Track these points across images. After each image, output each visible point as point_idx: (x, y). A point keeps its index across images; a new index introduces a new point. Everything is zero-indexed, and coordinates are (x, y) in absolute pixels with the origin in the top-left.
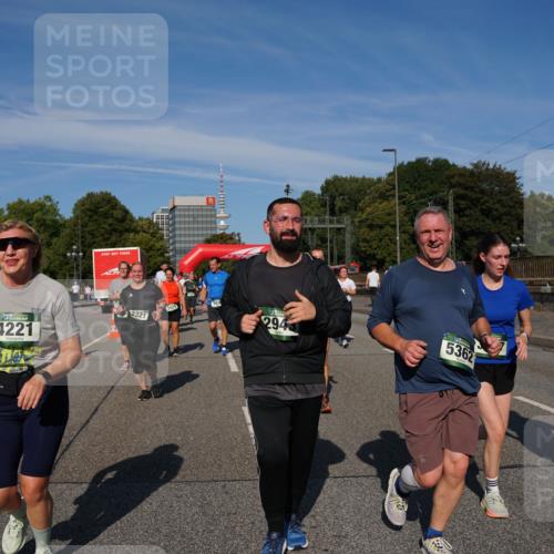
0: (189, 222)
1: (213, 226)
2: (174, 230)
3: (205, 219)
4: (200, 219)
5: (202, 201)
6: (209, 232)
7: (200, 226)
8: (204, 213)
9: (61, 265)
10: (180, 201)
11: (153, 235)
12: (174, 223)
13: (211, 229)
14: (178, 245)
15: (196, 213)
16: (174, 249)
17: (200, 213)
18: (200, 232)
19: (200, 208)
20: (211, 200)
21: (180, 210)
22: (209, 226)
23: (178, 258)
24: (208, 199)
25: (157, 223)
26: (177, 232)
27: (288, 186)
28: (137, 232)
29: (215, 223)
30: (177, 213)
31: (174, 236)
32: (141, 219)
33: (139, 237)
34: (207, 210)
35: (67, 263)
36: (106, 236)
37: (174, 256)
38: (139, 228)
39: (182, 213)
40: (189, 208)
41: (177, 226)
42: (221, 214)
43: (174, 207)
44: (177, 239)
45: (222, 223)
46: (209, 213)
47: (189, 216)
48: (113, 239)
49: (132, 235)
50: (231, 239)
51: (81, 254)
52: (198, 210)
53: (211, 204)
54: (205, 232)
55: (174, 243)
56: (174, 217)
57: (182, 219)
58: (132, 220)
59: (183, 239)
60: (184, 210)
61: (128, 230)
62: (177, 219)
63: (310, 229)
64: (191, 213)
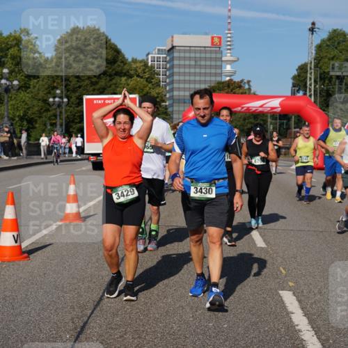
0: (190, 66)
1: (219, 71)
2: (172, 75)
3: (208, 63)
4: (203, 63)
5: (205, 41)
6: (213, 79)
7: (203, 71)
8: (208, 55)
9: (40, 112)
10: (180, 40)
11: (149, 80)
12: (172, 67)
13: (216, 74)
14: (176, 93)
15: (198, 55)
16: (172, 98)
17: (203, 55)
18: (203, 78)
19: (204, 49)
20: (216, 40)
21: (180, 51)
22: (213, 71)
23: (175, 108)
24: (213, 38)
25: (152, 67)
26: (176, 78)
27: (313, 24)
28: (131, 77)
29: (221, 67)
30: (176, 54)
31: (172, 82)
32: (134, 61)
33: (132, 82)
34: (211, 52)
35: (48, 110)
36: (94, 80)
37: (172, 105)
38: (132, 72)
39: (182, 55)
40: (190, 49)
41: (176, 70)
42: (227, 56)
43: (173, 47)
44: (176, 85)
45: (228, 68)
46: (213, 55)
47: (190, 58)
48: (102, 83)
49: (124, 79)
50: (240, 87)
51: (65, 100)
52: (201, 52)
53: (216, 45)
54: (208, 78)
55: (172, 90)
56: (172, 59)
57: (182, 62)
58: (124, 62)
59: (182, 86)
60: (185, 51)
61: (119, 74)
62: (176, 62)
63: (338, 77)
64: (193, 55)
